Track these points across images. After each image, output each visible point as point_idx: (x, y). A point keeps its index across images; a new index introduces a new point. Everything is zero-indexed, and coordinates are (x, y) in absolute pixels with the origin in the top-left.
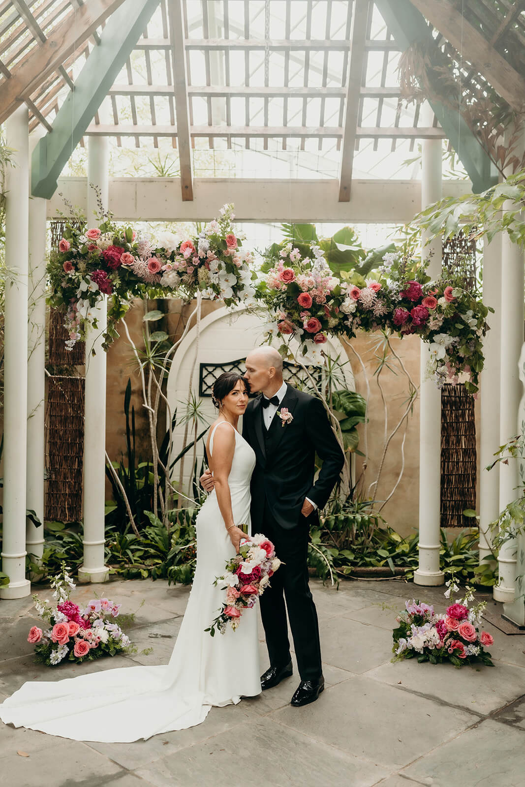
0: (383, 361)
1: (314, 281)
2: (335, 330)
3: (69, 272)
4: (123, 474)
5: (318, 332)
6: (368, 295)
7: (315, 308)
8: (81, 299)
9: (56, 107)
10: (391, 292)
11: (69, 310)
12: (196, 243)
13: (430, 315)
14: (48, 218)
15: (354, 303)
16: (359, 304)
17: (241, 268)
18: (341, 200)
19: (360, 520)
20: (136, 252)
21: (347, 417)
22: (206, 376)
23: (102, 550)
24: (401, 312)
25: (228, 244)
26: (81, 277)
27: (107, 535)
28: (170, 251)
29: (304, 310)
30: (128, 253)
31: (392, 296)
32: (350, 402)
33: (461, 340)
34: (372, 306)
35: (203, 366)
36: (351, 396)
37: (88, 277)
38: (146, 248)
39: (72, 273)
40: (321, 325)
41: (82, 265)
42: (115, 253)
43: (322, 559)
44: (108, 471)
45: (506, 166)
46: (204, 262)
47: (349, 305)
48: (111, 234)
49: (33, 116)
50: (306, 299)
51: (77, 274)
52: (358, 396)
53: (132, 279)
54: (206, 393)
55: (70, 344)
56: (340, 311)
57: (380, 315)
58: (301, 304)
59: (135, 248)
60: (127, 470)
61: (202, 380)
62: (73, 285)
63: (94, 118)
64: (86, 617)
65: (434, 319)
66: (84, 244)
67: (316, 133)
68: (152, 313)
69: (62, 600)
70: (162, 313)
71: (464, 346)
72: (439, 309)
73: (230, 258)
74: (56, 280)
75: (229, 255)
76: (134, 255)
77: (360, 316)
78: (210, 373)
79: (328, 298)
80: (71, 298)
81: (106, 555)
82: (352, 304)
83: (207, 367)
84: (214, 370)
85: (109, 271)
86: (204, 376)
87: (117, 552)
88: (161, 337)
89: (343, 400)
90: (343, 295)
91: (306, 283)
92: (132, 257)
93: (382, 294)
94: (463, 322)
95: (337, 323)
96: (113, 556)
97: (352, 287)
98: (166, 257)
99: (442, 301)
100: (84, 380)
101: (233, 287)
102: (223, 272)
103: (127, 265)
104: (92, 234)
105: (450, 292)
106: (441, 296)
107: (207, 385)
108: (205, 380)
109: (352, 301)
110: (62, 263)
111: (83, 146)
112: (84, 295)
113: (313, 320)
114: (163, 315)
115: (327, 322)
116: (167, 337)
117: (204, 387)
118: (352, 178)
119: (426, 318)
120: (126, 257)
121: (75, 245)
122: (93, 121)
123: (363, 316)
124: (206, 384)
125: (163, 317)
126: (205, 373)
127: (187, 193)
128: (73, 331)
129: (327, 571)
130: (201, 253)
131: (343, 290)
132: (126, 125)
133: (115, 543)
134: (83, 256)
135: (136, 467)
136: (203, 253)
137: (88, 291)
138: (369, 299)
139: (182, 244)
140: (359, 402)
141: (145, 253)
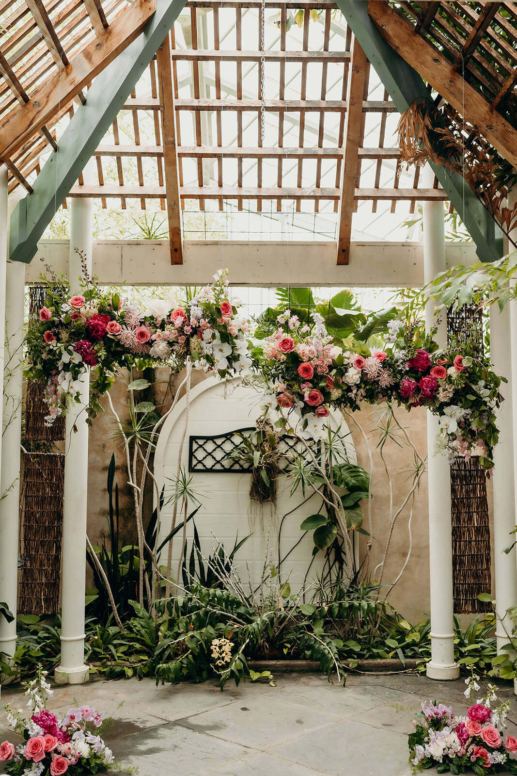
0: (387, 433)
1: (315, 351)
2: (338, 403)
3: (50, 343)
4: (105, 559)
5: (320, 405)
6: (373, 364)
7: (316, 379)
8: (62, 371)
9: (37, 168)
10: (397, 361)
11: (49, 383)
12: (188, 311)
13: (439, 386)
14: (27, 283)
15: (358, 373)
16: (364, 375)
17: (236, 337)
18: (339, 263)
19: (366, 607)
20: (123, 320)
21: (349, 493)
22: (196, 450)
23: (82, 646)
24: (408, 382)
25: (223, 312)
26: (62, 348)
27: (87, 627)
28: (160, 319)
29: (304, 382)
30: (114, 322)
31: (399, 366)
32: (352, 477)
33: (472, 412)
34: (378, 377)
35: (193, 439)
36: (353, 470)
37: (70, 348)
38: (133, 316)
39: (53, 344)
40: (323, 398)
41: (64, 335)
42: (100, 323)
43: (326, 652)
44: (89, 556)
45: (512, 228)
46: (197, 331)
47: (353, 376)
48: (96, 301)
49: (13, 177)
50: (306, 370)
51: (59, 345)
52: (361, 470)
53: (119, 349)
54: (196, 468)
55: (49, 420)
56: (343, 382)
57: (386, 386)
58: (302, 375)
59: (122, 317)
60: (109, 554)
61: (191, 454)
62: (54, 356)
63: (78, 179)
64: (64, 729)
65: (444, 390)
66: (66, 313)
67: (312, 194)
68: (138, 382)
69: (37, 710)
70: (148, 382)
71: (477, 419)
72: (449, 379)
73: (225, 326)
74: (35, 351)
75: (223, 323)
76: (121, 324)
77: (364, 388)
78: (201, 446)
79: (331, 368)
80: (52, 370)
81: (86, 652)
82: (356, 374)
83: (197, 440)
84: (205, 443)
85: (94, 340)
86: (193, 451)
87: (99, 648)
88: (148, 408)
89: (345, 474)
90: (346, 365)
91: (307, 352)
92: (119, 327)
93: (387, 363)
94: (474, 393)
95: (340, 395)
96: (94, 652)
97: (356, 357)
98: (155, 326)
99: (452, 371)
100: (64, 457)
101: (228, 358)
102: (217, 341)
103: (113, 335)
104: (75, 302)
105: (460, 361)
106: (452, 365)
107: (197, 460)
108: (194, 454)
109: (356, 372)
110: (42, 333)
111: (65, 207)
112: (66, 367)
113: (315, 392)
114: (150, 384)
115: (329, 394)
116: (154, 408)
117: (194, 462)
118: (351, 240)
119: (435, 389)
120: (112, 326)
121: (57, 313)
122: (77, 182)
123: (368, 387)
124: (196, 458)
125: (150, 386)
126: (195, 446)
127: (177, 256)
128: (54, 406)
129: (332, 666)
130: (193, 322)
131: (346, 360)
132: (111, 185)
133: (96, 637)
134: (66, 325)
135: (119, 551)
136: (196, 322)
137: (70, 363)
138: (374, 369)
139: (172, 312)
140: (362, 476)
141: (133, 321)
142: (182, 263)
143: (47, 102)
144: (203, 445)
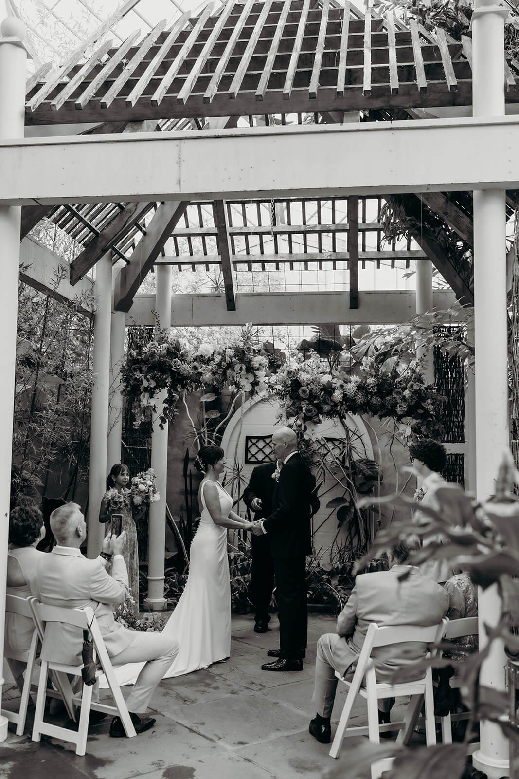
0: (394, 435)
1: (311, 378)
2: (330, 414)
3: (135, 373)
4: (183, 526)
5: (314, 416)
6: (351, 387)
7: (312, 397)
8: (144, 392)
9: (133, 245)
10: (368, 386)
11: (136, 400)
12: (225, 352)
13: (398, 403)
14: (126, 326)
16: (345, 396)
17: (258, 369)
18: (351, 307)
19: (369, 566)
20: (183, 358)
21: (366, 481)
22: (251, 447)
23: (162, 585)
24: (376, 400)
25: (246, 353)
26: (143, 377)
27: (167, 574)
28: (207, 357)
29: (303, 400)
30: (177, 359)
31: (370, 389)
32: (368, 469)
33: (423, 421)
34: (355, 396)
35: (248, 438)
36: (369, 463)
37: (148, 377)
38: (190, 355)
39: (138, 375)
40: (316, 411)
41: (145, 369)
42: (168, 360)
43: (337, 596)
44: (169, 522)
46: (230, 365)
47: (337, 395)
48: (165, 345)
49: (115, 254)
50: (304, 392)
51: (141, 375)
52: (376, 464)
53: (180, 377)
54: (250, 460)
55: (137, 424)
56: (331, 400)
57: (361, 403)
58: (301, 395)
59: (182, 356)
60: (186, 523)
61: (247, 450)
62: (138, 382)
63: (161, 252)
65: (400, 406)
66: (146, 353)
67: (329, 258)
68: (208, 395)
70: (215, 396)
71: (425, 427)
72: (404, 398)
73: (250, 361)
74: (126, 380)
75: (248, 360)
76: (181, 360)
77: (346, 403)
78: (254, 444)
79: (321, 390)
80: (137, 391)
81: (165, 589)
82: (340, 395)
83: (252, 440)
84: (257, 441)
85: (163, 372)
86: (249, 447)
87: (175, 588)
88: (215, 415)
89: (363, 466)
90: (334, 388)
91: (305, 379)
92: (179, 362)
93: (361, 387)
94: (423, 408)
95: (330, 409)
96: (171, 591)
97: (341, 382)
98: (203, 362)
99: (407, 393)
100: (151, 450)
101: (251, 383)
102: (243, 372)
103: (176, 368)
104: (151, 346)
105: (412, 386)
106: (406, 389)
107: (251, 454)
108: (250, 450)
109: (340, 393)
110: (131, 367)
111: (153, 271)
112: (146, 390)
113: (310, 407)
114: (216, 397)
115: (322, 408)
116: (219, 415)
117: (249, 456)
118: (359, 290)
119: (394, 405)
120: (175, 362)
121: (140, 354)
122: (161, 254)
123: (348, 403)
124: (250, 452)
125: (216, 399)
126: (250, 444)
127: (231, 304)
128: (138, 415)
129: (339, 606)
130: (227, 358)
131: (333, 384)
132: (184, 256)
133: (174, 581)
134: (145, 362)
135: (193, 520)
136: (229, 359)
137: (148, 386)
138: (352, 391)
139: (215, 353)
140: (376, 468)
141: (189, 359)
142: (235, 310)
143: (136, 209)
144: (256, 442)
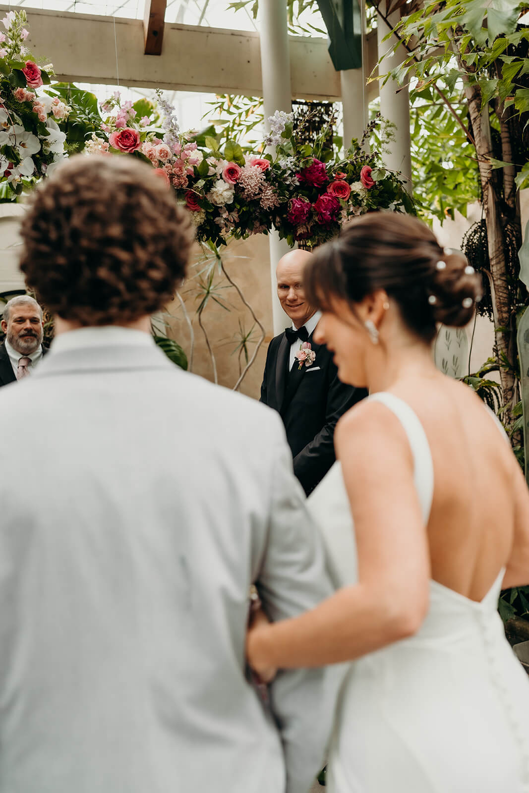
0: (208, 293)
1: (169, 150)
6: (251, 175)
10: (284, 172)
13: (341, 208)
15: (230, 189)
16: (238, 189)
17: (46, 125)
18: (147, 52)
24: (299, 202)
31: (286, 179)
34: (259, 194)
47: (223, 192)
56: (208, 201)
57: (269, 208)
65: (349, 214)
72: (355, 198)
73: (29, 104)
77: (239, 210)
79: (193, 178)
82: (226, 190)
90: (213, 176)
91: (157, 153)
95: (203, 221)
97: (225, 165)
99: (357, 187)
101: (34, 157)
102: (17, 128)
105: (367, 174)
106: (357, 179)
109: (227, 186)
118: (166, 20)
119: (336, 212)
123: (244, 209)
131: (212, 168)
138: (253, 183)
